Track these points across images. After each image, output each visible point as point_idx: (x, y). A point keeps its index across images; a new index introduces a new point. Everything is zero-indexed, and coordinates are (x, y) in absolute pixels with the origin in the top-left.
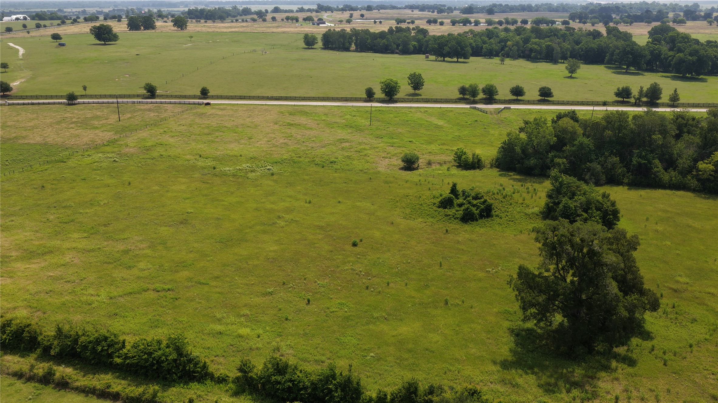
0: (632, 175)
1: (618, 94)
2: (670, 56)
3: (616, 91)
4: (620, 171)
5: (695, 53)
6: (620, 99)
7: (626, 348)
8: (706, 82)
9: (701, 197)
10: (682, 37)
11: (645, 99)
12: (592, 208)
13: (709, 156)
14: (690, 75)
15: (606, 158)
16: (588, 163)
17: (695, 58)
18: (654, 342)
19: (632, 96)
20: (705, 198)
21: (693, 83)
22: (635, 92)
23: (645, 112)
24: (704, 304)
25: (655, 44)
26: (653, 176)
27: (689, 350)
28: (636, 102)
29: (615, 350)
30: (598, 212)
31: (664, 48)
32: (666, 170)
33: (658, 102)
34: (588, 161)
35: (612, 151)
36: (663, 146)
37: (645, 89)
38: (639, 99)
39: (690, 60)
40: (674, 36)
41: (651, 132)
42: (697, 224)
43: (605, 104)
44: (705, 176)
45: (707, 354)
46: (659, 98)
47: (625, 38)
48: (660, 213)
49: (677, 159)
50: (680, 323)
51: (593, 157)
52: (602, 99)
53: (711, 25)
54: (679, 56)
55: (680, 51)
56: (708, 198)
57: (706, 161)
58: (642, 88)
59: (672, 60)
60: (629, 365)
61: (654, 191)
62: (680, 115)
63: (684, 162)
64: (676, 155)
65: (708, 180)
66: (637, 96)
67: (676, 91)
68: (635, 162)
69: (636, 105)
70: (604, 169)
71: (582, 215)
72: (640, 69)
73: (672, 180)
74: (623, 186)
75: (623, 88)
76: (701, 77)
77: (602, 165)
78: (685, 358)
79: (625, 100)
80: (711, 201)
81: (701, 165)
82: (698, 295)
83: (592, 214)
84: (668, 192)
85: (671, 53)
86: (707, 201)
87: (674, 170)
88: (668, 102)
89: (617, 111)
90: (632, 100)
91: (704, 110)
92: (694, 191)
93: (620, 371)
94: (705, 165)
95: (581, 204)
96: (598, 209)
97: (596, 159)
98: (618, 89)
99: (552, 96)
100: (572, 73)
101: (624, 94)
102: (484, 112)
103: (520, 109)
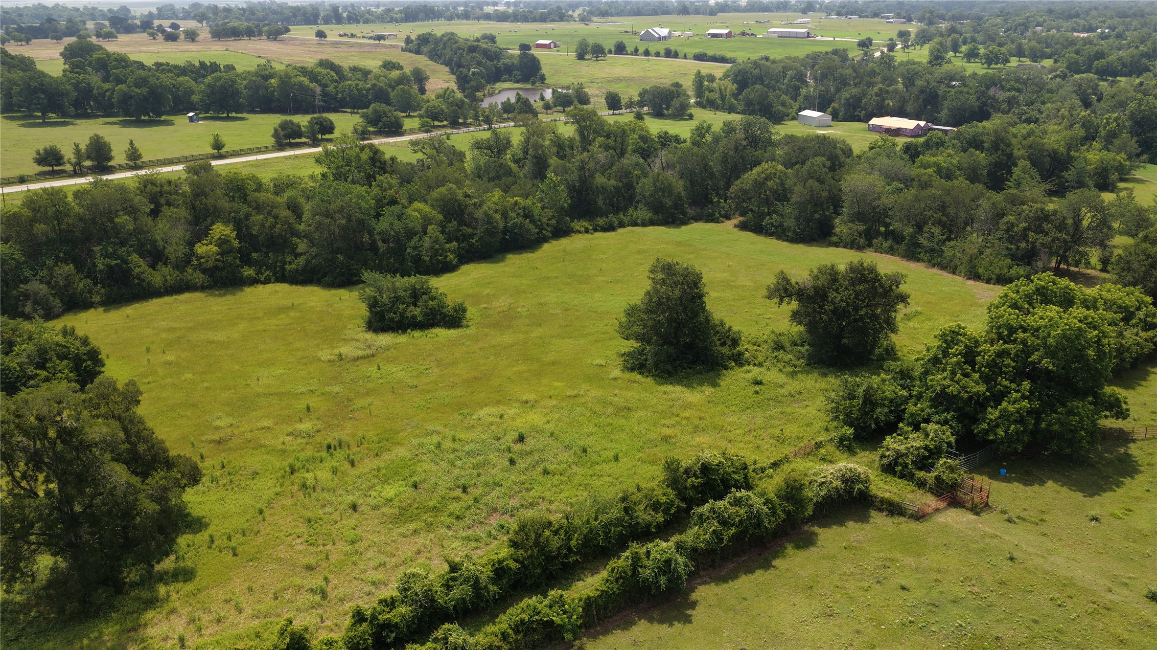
0: (104, 287)
1: (40, 161)
2: (107, 91)
3: (35, 156)
4: (81, 285)
5: (142, 82)
6: (47, 169)
7: (172, 557)
8: (173, 124)
9: (215, 295)
10: (116, 60)
11: (88, 163)
12: (51, 359)
13: (206, 232)
14: (147, 118)
15: (51, 269)
16: (22, 286)
17: (145, 90)
18: (211, 530)
19: (65, 160)
20: (220, 295)
21: (155, 128)
22: (68, 153)
23: (91, 183)
24: (262, 446)
25: (77, 73)
26: (136, 281)
27: (260, 518)
28: (75, 170)
29: (158, 568)
30: (65, 362)
31: (95, 79)
32: (153, 267)
33: (110, 164)
34: (22, 282)
35: (57, 257)
36: (137, 231)
37: (83, 147)
38: (78, 164)
39: (138, 93)
40: (103, 58)
41: (110, 214)
42: (220, 336)
43: (22, 180)
44: (210, 264)
45: (284, 514)
46: (110, 159)
47: (22, 66)
48: (164, 335)
49: (164, 248)
50: (238, 486)
51: (28, 273)
52: (16, 173)
53: (154, 39)
54: (120, 89)
55: (119, 81)
56: (225, 295)
57: (205, 242)
58: (77, 146)
59: (111, 97)
60: (185, 581)
61: (145, 304)
62: (147, 180)
63: (176, 250)
64: (161, 243)
65: (216, 268)
66: (73, 160)
67: (131, 143)
68: (100, 266)
69: (75, 174)
70: (53, 288)
71: (37, 375)
72: (64, 114)
73: (166, 281)
74: (95, 308)
75: (45, 150)
76: (163, 118)
77: (48, 283)
78: (258, 532)
79: (55, 168)
80: (229, 297)
81: (201, 249)
82: (249, 436)
83: (54, 368)
84: (167, 299)
85: (107, 86)
86: (224, 298)
87: (165, 263)
88: (126, 162)
89: (44, 190)
90: (68, 168)
91: (180, 167)
92: (202, 288)
93: (174, 596)
94: (205, 247)
95: (29, 357)
96: (62, 357)
97: (34, 276)
98: (38, 153)
101: (50, 159)
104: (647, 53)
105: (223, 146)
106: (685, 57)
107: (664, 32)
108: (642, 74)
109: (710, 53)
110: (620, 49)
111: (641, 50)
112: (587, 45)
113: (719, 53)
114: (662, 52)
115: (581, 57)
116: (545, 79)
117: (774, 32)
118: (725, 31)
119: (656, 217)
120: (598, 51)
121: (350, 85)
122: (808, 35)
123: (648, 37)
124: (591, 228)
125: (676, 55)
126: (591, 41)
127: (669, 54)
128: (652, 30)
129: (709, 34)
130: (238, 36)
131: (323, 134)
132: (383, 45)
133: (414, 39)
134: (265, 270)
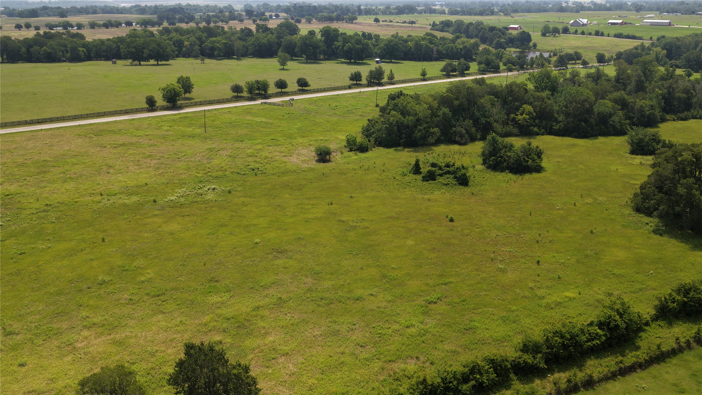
0: (480, 132)
1: (352, 79)
4: (473, 130)
6: (355, 82)
11: (374, 80)
13: (517, 109)
14: (354, 61)
16: (453, 128)
17: (361, 46)
19: (363, 78)
22: (365, 75)
28: (368, 84)
33: (382, 81)
37: (373, 72)
38: (370, 80)
39: (355, 48)
43: (350, 87)
44: (524, 124)
46: (382, 78)
51: (454, 122)
59: (342, 50)
66: (367, 79)
68: (483, 121)
75: (355, 73)
76: (364, 61)
79: (358, 82)
88: (387, 80)
90: (364, 81)
98: (352, 75)
99: (309, 86)
100: (284, 65)
101: (356, 78)
102: (279, 105)
103: (302, 99)
104: (583, 33)
105: (426, 75)
106: (608, 36)
107: (585, 21)
108: (590, 45)
109: (625, 33)
110: (566, 31)
111: (580, 31)
112: (549, 28)
113: (631, 33)
114: (593, 33)
115: (544, 35)
116: (536, 47)
117: (647, 22)
118: (620, 21)
120: (556, 31)
121: (452, 47)
122: (670, 24)
123: (576, 24)
125: (602, 35)
126: (551, 26)
127: (597, 33)
128: (577, 20)
129: (609, 23)
130: (332, 21)
131: (465, 71)
132: (415, 27)
133: (438, 24)
134: (542, 129)
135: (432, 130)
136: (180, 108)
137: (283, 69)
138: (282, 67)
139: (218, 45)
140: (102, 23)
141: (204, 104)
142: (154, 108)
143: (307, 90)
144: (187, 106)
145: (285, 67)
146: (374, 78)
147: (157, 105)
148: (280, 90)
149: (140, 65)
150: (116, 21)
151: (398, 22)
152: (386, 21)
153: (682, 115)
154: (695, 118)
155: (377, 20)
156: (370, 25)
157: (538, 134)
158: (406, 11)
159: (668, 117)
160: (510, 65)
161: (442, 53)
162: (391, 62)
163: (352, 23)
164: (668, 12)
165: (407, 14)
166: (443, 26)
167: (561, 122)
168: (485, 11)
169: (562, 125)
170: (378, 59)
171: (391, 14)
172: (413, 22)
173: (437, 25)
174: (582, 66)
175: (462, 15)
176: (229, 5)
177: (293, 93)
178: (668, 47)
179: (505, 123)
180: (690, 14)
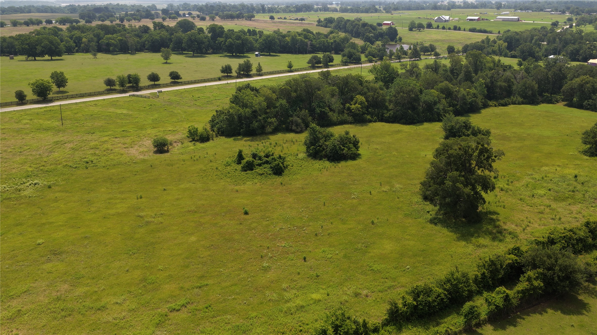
0: (317, 120)
1: (223, 71)
4: (309, 119)
6: (225, 74)
11: (242, 72)
13: (353, 99)
15: (299, 112)
17: (239, 41)
19: (233, 71)
22: (235, 68)
28: (238, 76)
34: (290, 116)
35: (300, 107)
37: (242, 66)
38: (239, 73)
43: (220, 79)
44: (357, 112)
46: (251, 71)
51: (291, 113)
52: (212, 76)
57: (352, 103)
58: (240, 65)
66: (237, 71)
67: (259, 64)
68: (319, 111)
69: (238, 77)
72: (201, 52)
73: (338, 119)
75: (226, 66)
79: (229, 74)
88: (256, 72)
90: (234, 74)
94: (353, 105)
99: (181, 78)
100: (167, 60)
101: (227, 70)
102: (145, 97)
103: (170, 91)
104: (444, 28)
105: (292, 67)
106: (464, 30)
107: (447, 18)
108: (448, 38)
109: (478, 28)
110: (429, 26)
111: (441, 26)
112: (415, 24)
113: (483, 28)
114: (452, 28)
115: (411, 29)
116: (402, 40)
117: (500, 18)
118: (477, 18)
119: (525, 101)
120: (420, 27)
121: (324, 41)
122: (518, 20)
123: (439, 20)
124: (497, 104)
125: (459, 29)
126: (417, 22)
127: (455, 28)
128: (440, 17)
129: (468, 19)
130: (233, 18)
131: (329, 62)
132: (304, 23)
133: (323, 20)
134: (374, 116)
135: (269, 120)
136: (51, 101)
137: (166, 63)
138: (165, 61)
139: (113, 41)
140: (23, 21)
141: (75, 97)
142: (23, 101)
143: (178, 83)
144: (58, 99)
145: (168, 61)
146: (243, 70)
147: (27, 98)
148: (153, 83)
149: (35, 60)
150: (37, 20)
151: (291, 19)
152: (281, 18)
153: (502, 102)
154: (514, 103)
155: (272, 18)
156: (265, 22)
157: (370, 121)
158: (304, 9)
159: (490, 103)
160: (371, 57)
161: (316, 47)
162: (270, 55)
163: (250, 20)
164: (521, 9)
165: (304, 12)
166: (326, 23)
167: (391, 110)
168: (370, 9)
169: (391, 112)
170: (257, 53)
171: (290, 12)
172: (302, 20)
173: (322, 22)
174: (434, 57)
175: (350, 12)
176: (153, 5)
177: (164, 86)
178: (508, 40)
179: (341, 112)
180: (539, 11)
